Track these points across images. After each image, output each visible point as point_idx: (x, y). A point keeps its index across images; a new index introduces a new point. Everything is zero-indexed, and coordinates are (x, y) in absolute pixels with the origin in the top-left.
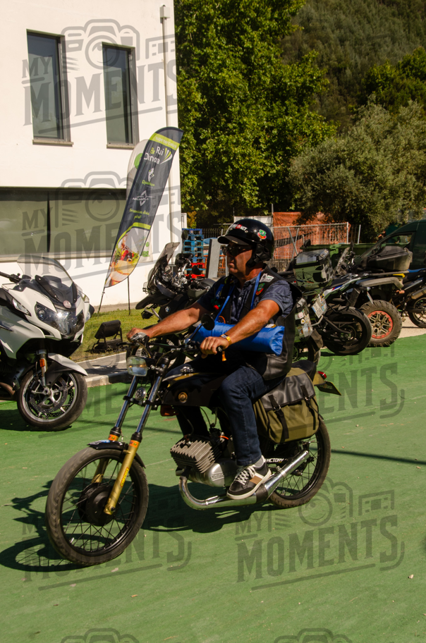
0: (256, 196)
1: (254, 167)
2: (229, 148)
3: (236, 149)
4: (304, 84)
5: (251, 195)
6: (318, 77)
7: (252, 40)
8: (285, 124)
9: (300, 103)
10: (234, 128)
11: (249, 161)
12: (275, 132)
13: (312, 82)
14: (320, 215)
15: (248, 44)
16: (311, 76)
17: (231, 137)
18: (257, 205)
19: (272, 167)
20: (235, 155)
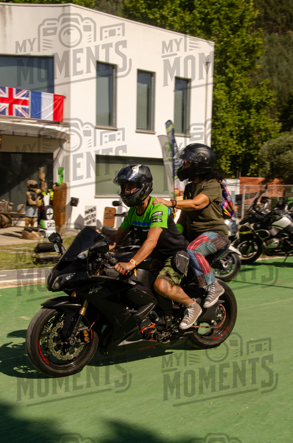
0: (229, 166)
1: (229, 149)
2: (216, 137)
3: (220, 137)
4: (262, 101)
5: (225, 166)
6: (271, 97)
7: (233, 72)
8: (249, 123)
9: (258, 112)
10: (219, 125)
11: (227, 145)
12: (243, 128)
13: (266, 100)
14: (276, 180)
15: (230, 75)
16: (267, 96)
17: (217, 130)
18: (229, 172)
19: (240, 149)
20: (219, 141)
